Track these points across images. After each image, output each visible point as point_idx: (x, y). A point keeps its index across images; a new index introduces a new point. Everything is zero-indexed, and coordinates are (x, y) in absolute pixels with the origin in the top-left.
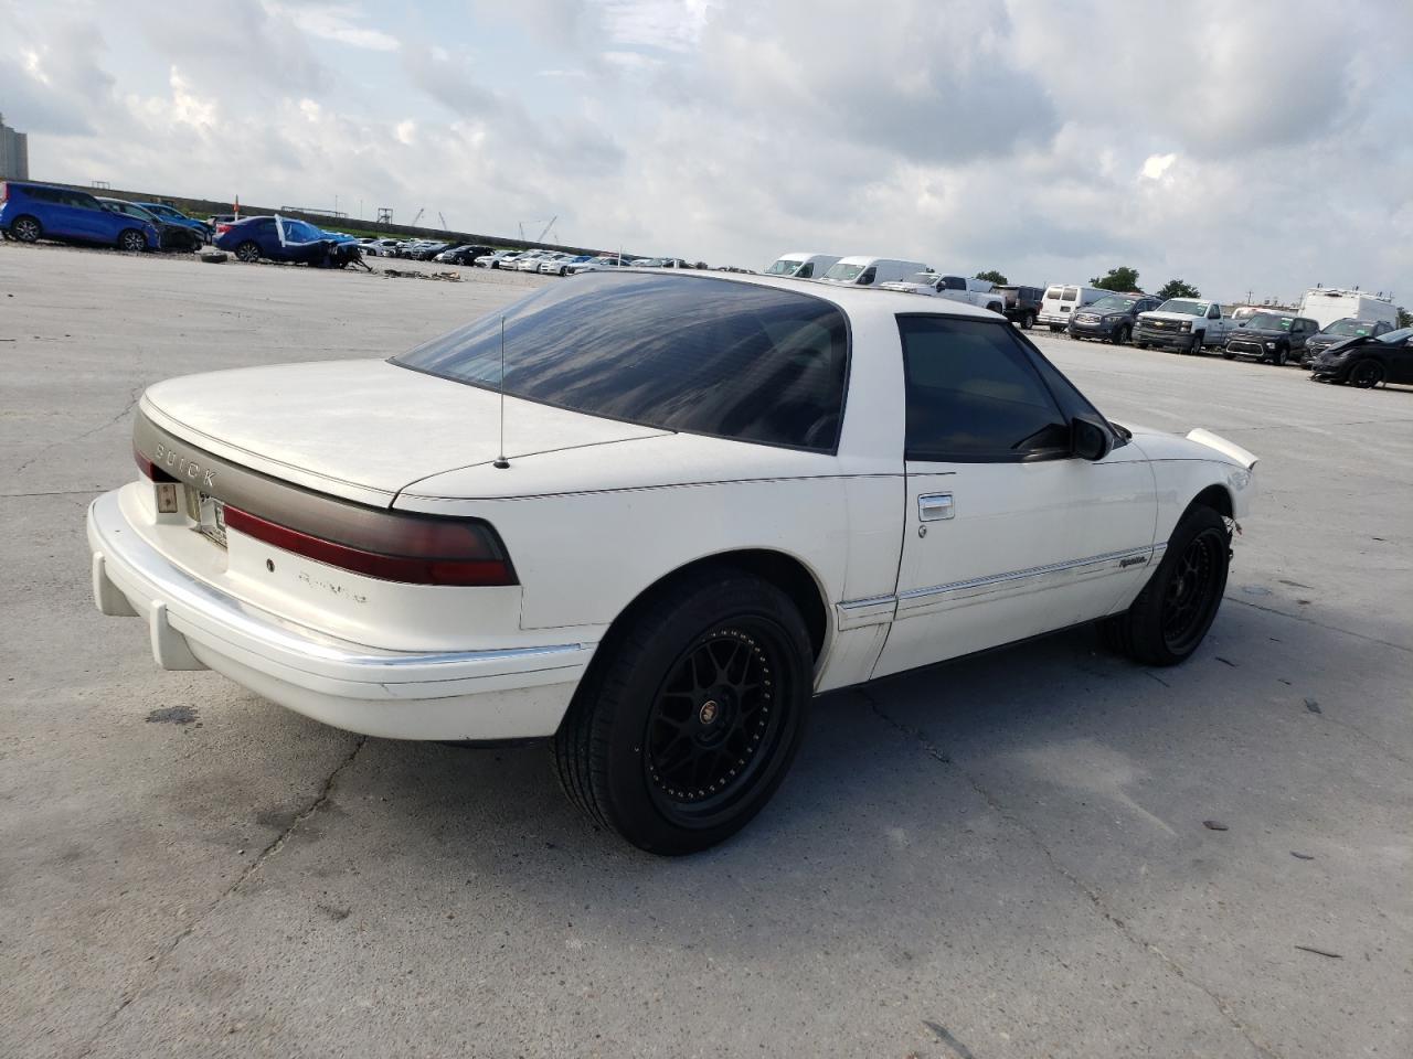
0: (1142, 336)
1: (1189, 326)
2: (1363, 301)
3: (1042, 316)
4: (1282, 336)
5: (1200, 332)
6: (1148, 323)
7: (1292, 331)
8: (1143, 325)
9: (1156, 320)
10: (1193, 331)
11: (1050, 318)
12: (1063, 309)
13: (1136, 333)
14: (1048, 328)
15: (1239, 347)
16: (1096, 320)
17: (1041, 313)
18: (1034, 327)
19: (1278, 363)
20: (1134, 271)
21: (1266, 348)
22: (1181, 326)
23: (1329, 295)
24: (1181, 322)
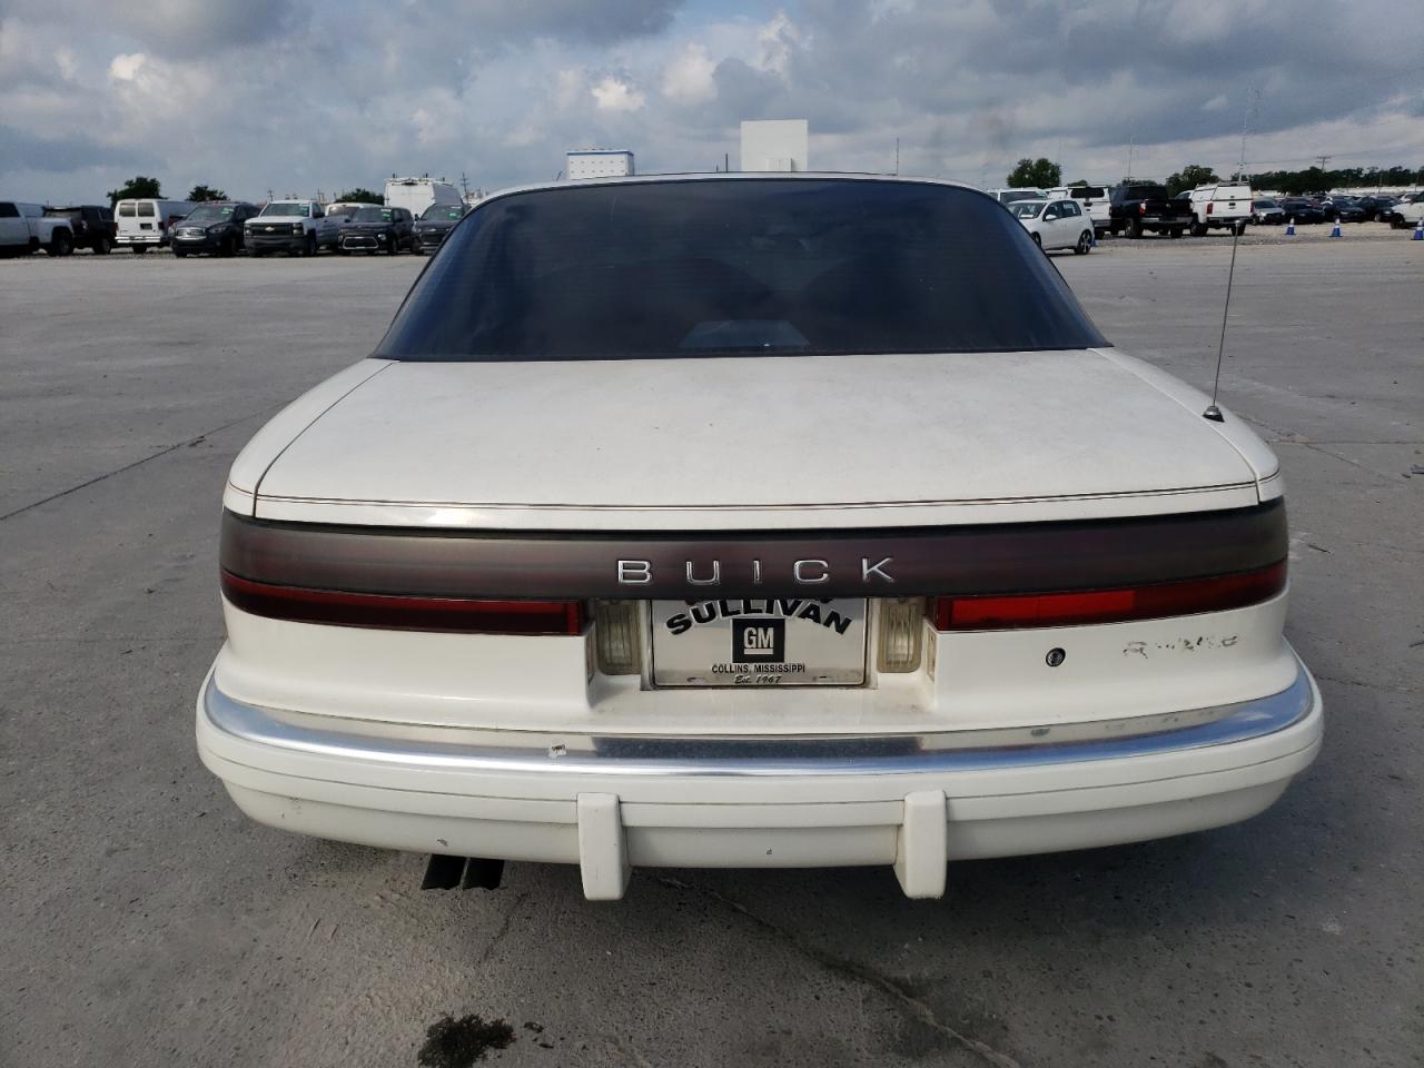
0: (257, 244)
1: (300, 227)
2: (434, 186)
3: (119, 238)
4: (387, 227)
5: (312, 232)
6: (259, 230)
7: (395, 221)
8: (254, 232)
9: (268, 225)
10: (305, 233)
11: (132, 238)
12: (143, 226)
13: (249, 242)
14: (131, 249)
15: (353, 243)
16: (201, 233)
17: (118, 233)
18: (113, 250)
19: (391, 253)
20: (153, 181)
21: (379, 239)
22: (294, 229)
23: (407, 184)
24: (291, 224)
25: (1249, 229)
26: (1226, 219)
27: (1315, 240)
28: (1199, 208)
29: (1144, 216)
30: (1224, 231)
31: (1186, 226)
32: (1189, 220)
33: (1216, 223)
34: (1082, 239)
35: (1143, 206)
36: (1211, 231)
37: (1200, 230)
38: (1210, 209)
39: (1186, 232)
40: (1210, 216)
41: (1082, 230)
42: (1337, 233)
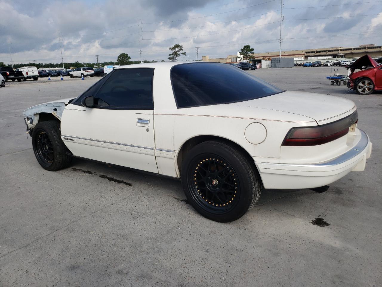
25: (39, 79)
26: (33, 76)
27: (56, 81)
28: (24, 73)
29: (9, 75)
30: (32, 79)
31: (22, 78)
32: (23, 76)
33: (29, 77)
34: (2, 83)
35: (8, 73)
36: (29, 79)
37: (25, 79)
38: (27, 74)
39: (22, 80)
40: (28, 75)
41: (2, 80)
42: (62, 79)
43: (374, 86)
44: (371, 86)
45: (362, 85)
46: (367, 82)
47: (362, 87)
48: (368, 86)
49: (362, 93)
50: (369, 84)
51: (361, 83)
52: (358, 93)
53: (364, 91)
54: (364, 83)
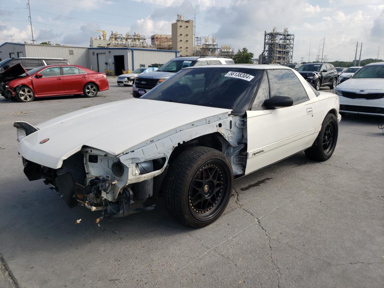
43: (34, 94)
44: (31, 94)
45: (22, 93)
46: (26, 90)
47: (23, 95)
48: (29, 94)
49: (25, 100)
50: (29, 92)
51: (21, 91)
52: (21, 101)
53: (26, 99)
54: (24, 91)
